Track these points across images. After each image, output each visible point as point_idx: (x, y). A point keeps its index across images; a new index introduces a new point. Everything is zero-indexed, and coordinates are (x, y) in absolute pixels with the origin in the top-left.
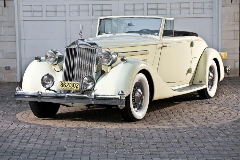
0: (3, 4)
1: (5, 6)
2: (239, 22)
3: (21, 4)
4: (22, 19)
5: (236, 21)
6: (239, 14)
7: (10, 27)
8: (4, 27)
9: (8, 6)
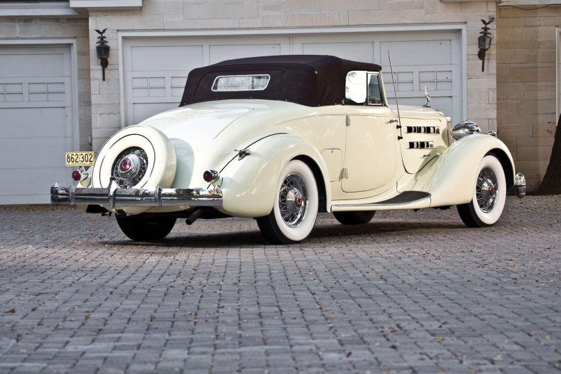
0: (100, 76)
1: (104, 80)
2: (496, 105)
3: (130, 75)
4: (131, 100)
5: (491, 102)
6: (496, 91)
7: (111, 113)
8: (101, 114)
9: (109, 80)
